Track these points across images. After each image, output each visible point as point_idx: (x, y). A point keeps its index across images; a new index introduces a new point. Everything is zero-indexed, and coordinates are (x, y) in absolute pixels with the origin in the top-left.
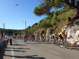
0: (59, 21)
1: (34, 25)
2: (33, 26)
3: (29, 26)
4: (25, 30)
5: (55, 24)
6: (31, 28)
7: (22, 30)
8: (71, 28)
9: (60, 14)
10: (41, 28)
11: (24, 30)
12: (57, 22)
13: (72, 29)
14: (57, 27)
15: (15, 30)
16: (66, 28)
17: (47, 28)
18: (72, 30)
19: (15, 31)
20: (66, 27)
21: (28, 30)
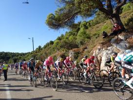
0: (89, 38)
1: (48, 45)
2: (45, 47)
3: (40, 47)
4: (32, 53)
5: (82, 43)
6: (42, 49)
7: (26, 54)
8: (107, 49)
9: (90, 26)
11: (29, 53)
12: (86, 39)
13: (109, 50)
14: (86, 48)
15: (13, 53)
16: (100, 49)
17: (69, 49)
18: (110, 52)
19: (14, 55)
20: (99, 47)
21: (36, 53)
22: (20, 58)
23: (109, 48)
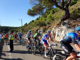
2: (29, 24)
3: (26, 24)
8: (59, 28)
10: (36, 27)
11: (20, 27)
16: (55, 28)
20: (55, 27)
21: (24, 27)
22: (15, 30)
23: (60, 27)
